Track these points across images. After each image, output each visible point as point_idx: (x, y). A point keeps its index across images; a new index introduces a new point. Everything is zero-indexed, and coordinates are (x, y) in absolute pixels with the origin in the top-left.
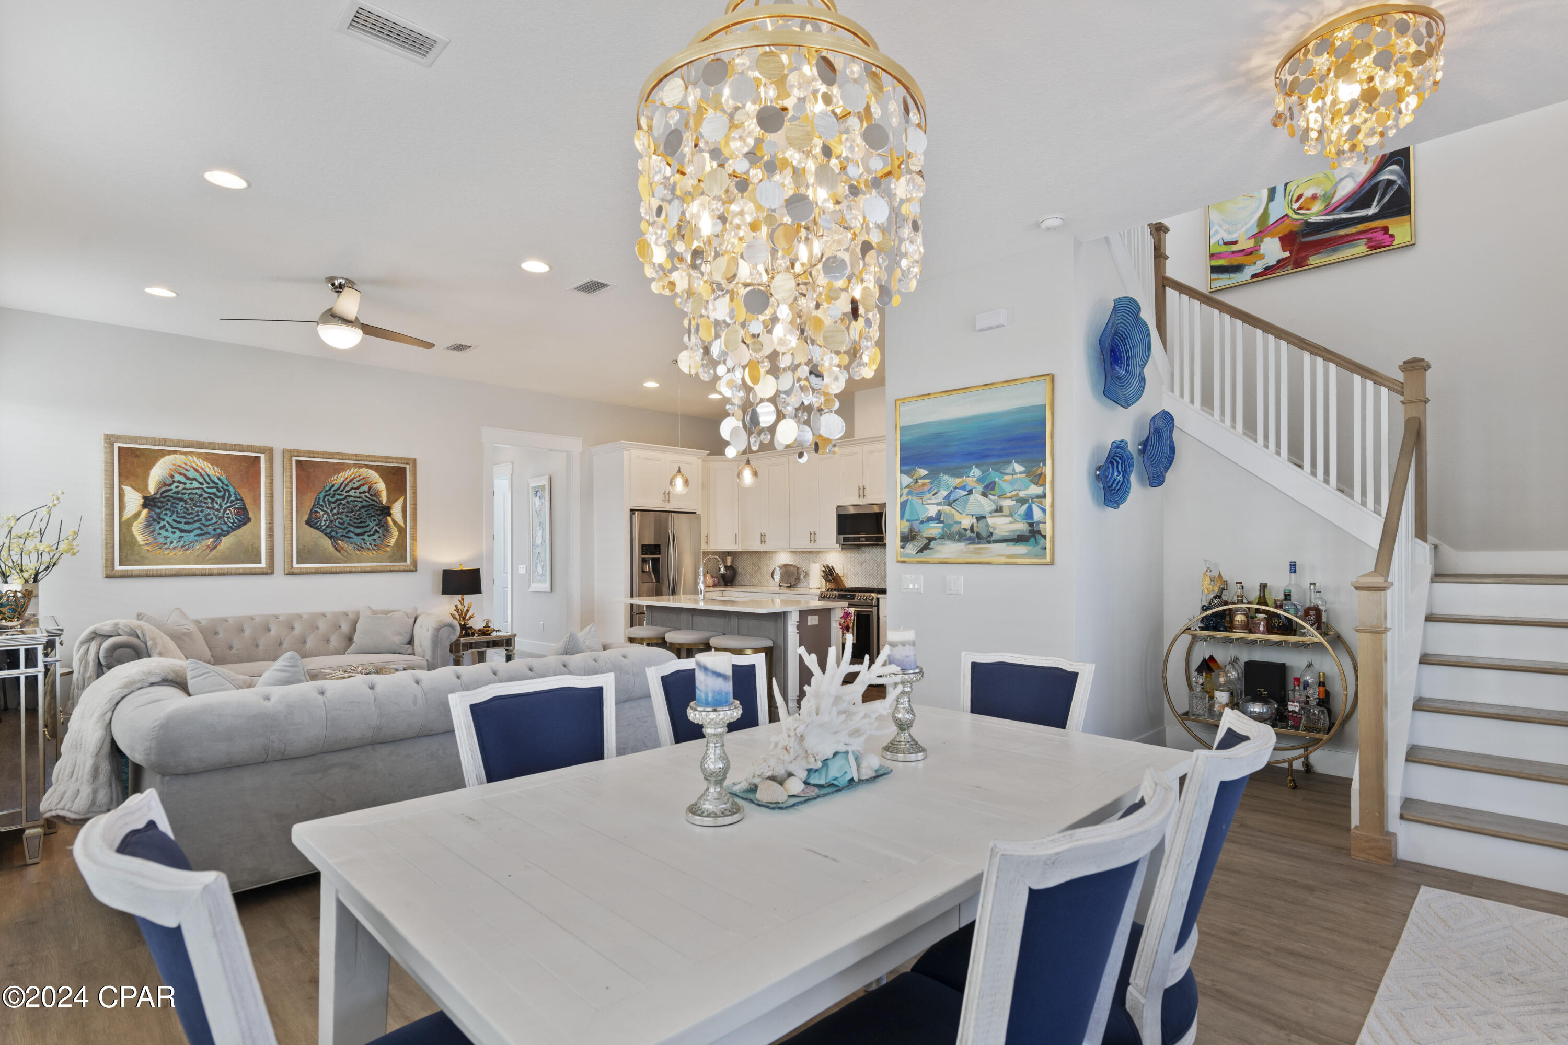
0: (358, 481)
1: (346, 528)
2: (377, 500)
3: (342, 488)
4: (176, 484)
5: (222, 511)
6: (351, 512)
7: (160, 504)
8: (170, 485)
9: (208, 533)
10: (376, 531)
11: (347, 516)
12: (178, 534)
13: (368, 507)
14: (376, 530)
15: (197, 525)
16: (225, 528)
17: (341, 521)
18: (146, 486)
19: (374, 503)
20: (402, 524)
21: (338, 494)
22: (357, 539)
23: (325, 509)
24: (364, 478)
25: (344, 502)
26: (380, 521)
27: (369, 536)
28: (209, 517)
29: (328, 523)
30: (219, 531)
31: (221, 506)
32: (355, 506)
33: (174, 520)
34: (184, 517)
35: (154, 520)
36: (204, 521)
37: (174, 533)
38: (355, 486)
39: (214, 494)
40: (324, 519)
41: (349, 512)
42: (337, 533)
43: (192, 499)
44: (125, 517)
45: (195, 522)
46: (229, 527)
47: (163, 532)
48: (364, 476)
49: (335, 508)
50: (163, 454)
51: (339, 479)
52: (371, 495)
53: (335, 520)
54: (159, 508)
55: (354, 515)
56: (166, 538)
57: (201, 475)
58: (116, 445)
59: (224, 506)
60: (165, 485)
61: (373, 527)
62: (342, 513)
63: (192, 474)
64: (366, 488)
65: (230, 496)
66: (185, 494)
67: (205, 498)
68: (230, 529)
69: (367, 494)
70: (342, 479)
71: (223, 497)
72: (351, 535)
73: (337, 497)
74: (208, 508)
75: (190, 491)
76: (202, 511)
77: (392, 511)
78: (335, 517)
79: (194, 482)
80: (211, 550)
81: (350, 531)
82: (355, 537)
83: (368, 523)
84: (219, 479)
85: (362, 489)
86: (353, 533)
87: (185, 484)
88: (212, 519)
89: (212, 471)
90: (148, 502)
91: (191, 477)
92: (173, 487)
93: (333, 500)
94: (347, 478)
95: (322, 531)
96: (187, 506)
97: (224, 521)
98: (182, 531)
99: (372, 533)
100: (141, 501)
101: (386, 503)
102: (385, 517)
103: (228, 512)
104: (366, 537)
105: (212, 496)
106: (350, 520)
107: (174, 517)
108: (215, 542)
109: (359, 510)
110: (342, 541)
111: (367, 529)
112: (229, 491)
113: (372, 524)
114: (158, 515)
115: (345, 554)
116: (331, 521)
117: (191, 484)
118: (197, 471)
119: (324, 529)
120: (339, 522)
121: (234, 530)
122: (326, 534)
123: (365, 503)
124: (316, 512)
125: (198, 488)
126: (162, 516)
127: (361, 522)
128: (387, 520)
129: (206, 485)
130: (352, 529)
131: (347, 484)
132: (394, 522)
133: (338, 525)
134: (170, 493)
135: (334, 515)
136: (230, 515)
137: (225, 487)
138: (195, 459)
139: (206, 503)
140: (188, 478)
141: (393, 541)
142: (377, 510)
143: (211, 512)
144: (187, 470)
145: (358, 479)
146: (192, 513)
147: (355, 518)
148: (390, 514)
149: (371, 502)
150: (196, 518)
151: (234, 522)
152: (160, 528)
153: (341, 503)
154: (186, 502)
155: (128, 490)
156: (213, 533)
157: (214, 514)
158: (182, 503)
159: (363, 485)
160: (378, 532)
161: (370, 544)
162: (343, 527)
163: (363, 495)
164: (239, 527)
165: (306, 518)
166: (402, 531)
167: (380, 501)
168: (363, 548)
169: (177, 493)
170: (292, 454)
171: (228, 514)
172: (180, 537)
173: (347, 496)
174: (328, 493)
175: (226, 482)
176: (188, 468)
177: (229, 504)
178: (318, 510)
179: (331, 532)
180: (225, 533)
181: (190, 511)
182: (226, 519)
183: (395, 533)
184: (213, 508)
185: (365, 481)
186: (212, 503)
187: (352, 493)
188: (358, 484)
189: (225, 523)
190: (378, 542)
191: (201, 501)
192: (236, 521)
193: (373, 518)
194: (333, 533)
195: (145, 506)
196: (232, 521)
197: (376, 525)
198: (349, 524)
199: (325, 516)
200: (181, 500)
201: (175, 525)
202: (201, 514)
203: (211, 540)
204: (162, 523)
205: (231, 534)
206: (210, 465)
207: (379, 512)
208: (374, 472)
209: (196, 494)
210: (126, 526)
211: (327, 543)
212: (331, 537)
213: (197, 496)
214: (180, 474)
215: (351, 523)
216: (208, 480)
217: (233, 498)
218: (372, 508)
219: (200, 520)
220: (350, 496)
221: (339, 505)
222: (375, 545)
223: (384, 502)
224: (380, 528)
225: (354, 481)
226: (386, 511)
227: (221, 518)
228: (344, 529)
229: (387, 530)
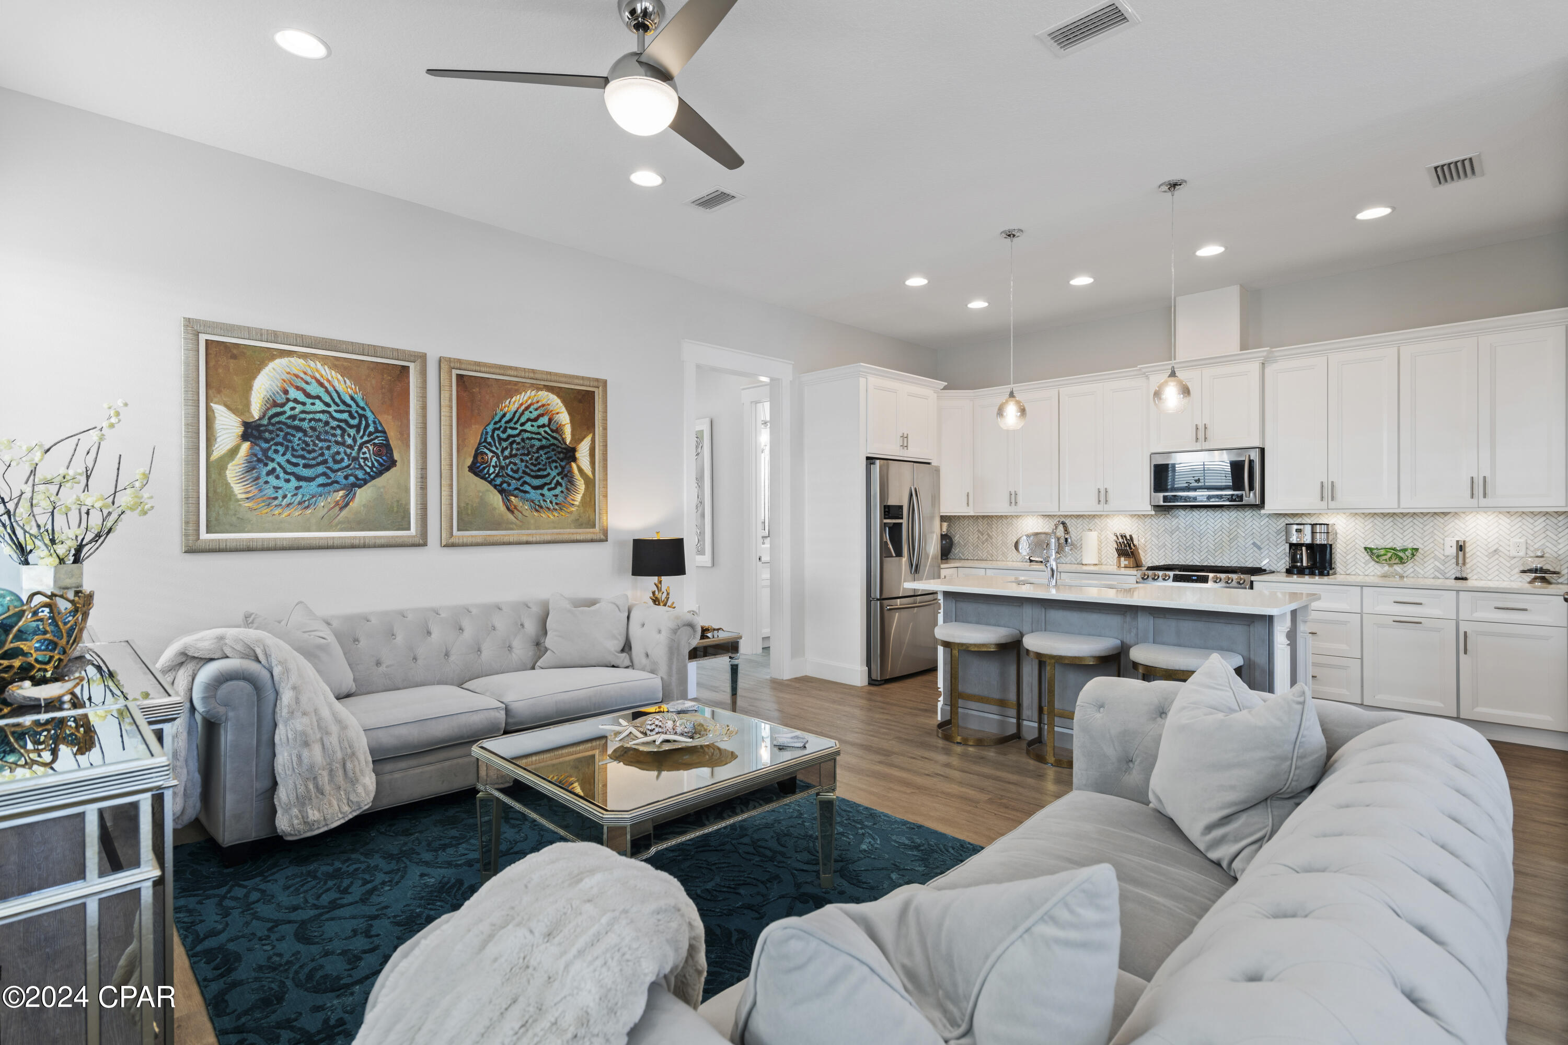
0: (536, 410)
1: (521, 477)
2: (559, 438)
3: (516, 419)
4: (291, 404)
5: (356, 448)
6: (527, 455)
7: (267, 435)
8: (283, 405)
9: (337, 482)
10: (558, 483)
11: (522, 461)
12: (294, 483)
13: (548, 447)
14: (558, 481)
15: (321, 469)
16: (360, 474)
17: (515, 468)
18: (248, 405)
19: (556, 442)
20: (590, 474)
21: (511, 428)
22: (534, 495)
23: (494, 449)
24: (543, 405)
25: (518, 439)
26: (563, 468)
27: (549, 490)
28: (338, 458)
29: (497, 469)
30: (352, 479)
31: (355, 440)
32: (532, 446)
33: (288, 461)
34: (303, 457)
35: (259, 460)
36: (331, 464)
37: (288, 481)
38: (533, 416)
39: (346, 421)
40: (493, 463)
41: (523, 454)
42: (509, 485)
43: (313, 429)
44: (216, 455)
45: (318, 464)
46: (366, 473)
47: (271, 479)
48: (544, 402)
49: (506, 448)
50: (273, 354)
51: (513, 404)
52: (552, 431)
53: (507, 466)
54: (267, 441)
55: (531, 459)
56: (277, 488)
57: (327, 391)
58: (203, 338)
59: (359, 441)
60: (275, 404)
61: (555, 477)
62: (516, 455)
63: (314, 389)
64: (544, 420)
65: (367, 426)
66: (304, 420)
67: (333, 428)
68: (367, 477)
69: (547, 429)
70: (516, 405)
71: (358, 427)
72: (527, 488)
73: (510, 432)
74: (337, 443)
75: (311, 416)
76: (328, 448)
77: (578, 455)
78: (507, 461)
79: (317, 402)
80: (341, 509)
81: (525, 483)
82: (532, 491)
83: (549, 470)
84: (352, 398)
85: (541, 421)
86: (530, 485)
87: (304, 404)
88: (342, 460)
89: (344, 386)
90: (251, 432)
91: (313, 393)
92: (287, 408)
93: (504, 436)
94: (522, 404)
95: (490, 482)
96: (307, 439)
97: (360, 464)
98: (299, 478)
99: (553, 485)
100: (240, 430)
101: (570, 443)
102: (569, 463)
103: (364, 450)
104: (545, 491)
105: (343, 425)
106: (526, 467)
107: (288, 456)
108: (347, 495)
109: (537, 452)
110: (516, 497)
111: (547, 480)
112: (366, 418)
113: (554, 473)
114: (265, 451)
115: (520, 515)
116: (502, 468)
117: (313, 404)
118: (321, 385)
119: (493, 480)
120: (512, 469)
121: (373, 478)
122: (495, 486)
123: (544, 442)
124: (482, 453)
125: (323, 412)
126: (270, 453)
127: (539, 470)
128: (571, 467)
129: (334, 407)
130: (527, 479)
131: (522, 413)
132: (580, 470)
133: (511, 473)
134: (282, 418)
135: (505, 458)
136: (367, 455)
137: (361, 412)
138: (319, 365)
139: (334, 435)
140: (308, 395)
141: (578, 498)
142: (559, 453)
143: (342, 450)
144: (307, 383)
145: (536, 406)
146: (314, 451)
147: (532, 464)
148: (574, 459)
149: (552, 441)
150: (320, 459)
151: (373, 463)
152: (268, 474)
153: (514, 441)
154: (305, 434)
155: (220, 410)
156: (344, 481)
157: (345, 453)
158: (300, 435)
159: (542, 415)
160: (561, 485)
161: (551, 502)
162: (516, 476)
163: (542, 430)
164: (380, 473)
165: (469, 461)
166: (590, 483)
167: (563, 439)
168: (541, 507)
169: (293, 417)
170: (452, 365)
171: (365, 453)
172: (297, 488)
173: (522, 431)
174: (498, 426)
175: (362, 404)
176: (308, 379)
177: (366, 438)
178: (485, 450)
179: (502, 483)
180: (361, 483)
181: (311, 447)
182: (362, 461)
183: (581, 485)
184: (343, 444)
185: (544, 410)
186: (342, 436)
187: (528, 426)
188: (535, 414)
189: (361, 467)
190: (560, 499)
191: (327, 433)
192: (376, 464)
193: (554, 464)
194: (505, 485)
195: (245, 437)
196: (370, 464)
197: (558, 474)
198: (524, 472)
199: (495, 459)
200: (299, 429)
201: (289, 468)
202: (326, 452)
203: (341, 493)
204: (271, 465)
205: (369, 484)
206: (339, 377)
207: (561, 456)
208: (555, 397)
209: (320, 420)
210: (217, 469)
211: (496, 499)
212: (502, 491)
213: (321, 424)
214: (298, 388)
215: (527, 470)
216: (337, 400)
217: (371, 429)
218: (553, 450)
219: (325, 462)
220: (526, 431)
221: (511, 443)
222: (557, 504)
223: (568, 441)
224: (562, 478)
225: (531, 409)
226: (570, 454)
227: (355, 459)
228: (518, 480)
229: (571, 482)
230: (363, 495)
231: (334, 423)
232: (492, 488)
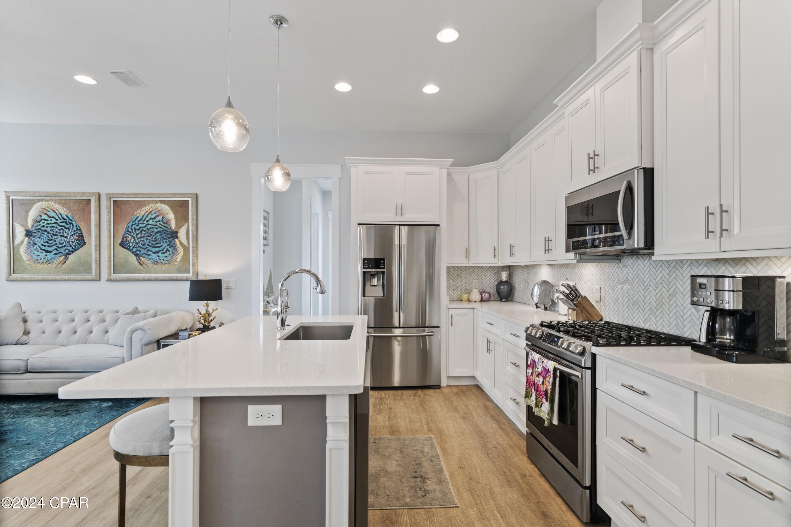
0: (155, 213)
1: (147, 248)
2: (168, 227)
3: (144, 219)
4: (43, 221)
5: (69, 237)
6: (150, 236)
7: (34, 234)
8: (40, 222)
9: (61, 253)
11: (147, 239)
12: (44, 253)
13: (161, 232)
14: (167, 249)
15: (55, 247)
16: (71, 249)
17: (143, 243)
19: (166, 229)
20: (186, 245)
21: (141, 224)
22: (154, 256)
23: (132, 234)
24: (159, 211)
25: (145, 229)
26: (170, 242)
27: (162, 253)
28: (61, 242)
29: (134, 244)
30: (67, 251)
31: (68, 235)
32: (153, 232)
33: (42, 245)
34: (48, 242)
35: (31, 245)
37: (42, 253)
38: (153, 217)
39: (64, 226)
40: (132, 241)
41: (148, 236)
42: (140, 251)
43: (52, 230)
44: (16, 243)
45: (54, 245)
46: (73, 248)
47: (36, 252)
48: (159, 209)
49: (139, 233)
51: (142, 212)
52: (164, 223)
53: (139, 242)
54: (34, 237)
55: (152, 238)
56: (38, 256)
57: (57, 214)
58: (11, 198)
59: (70, 234)
60: (37, 222)
61: (165, 247)
62: (144, 237)
63: (52, 214)
64: (160, 218)
65: (73, 227)
67: (59, 230)
68: (73, 250)
69: (161, 223)
70: (144, 212)
71: (69, 228)
72: (150, 253)
73: (140, 225)
75: (50, 225)
76: (57, 238)
77: (179, 235)
78: (139, 240)
79: (53, 219)
80: (63, 264)
81: (149, 250)
82: (153, 254)
83: (162, 243)
84: (67, 216)
85: (157, 219)
86: (151, 251)
87: (48, 220)
88: (63, 243)
89: (63, 211)
90: (28, 233)
91: (51, 216)
93: (137, 228)
94: (147, 211)
95: (130, 251)
96: (49, 235)
97: (70, 245)
98: (46, 251)
99: (164, 251)
100: (24, 233)
101: (174, 229)
102: (174, 239)
103: (72, 238)
104: (160, 254)
105: (63, 228)
106: (149, 242)
107: (42, 242)
108: (65, 258)
109: (156, 235)
110: (144, 257)
111: (161, 248)
112: (73, 225)
113: (165, 245)
114: (33, 241)
115: (146, 267)
116: (136, 243)
117: (51, 220)
118: (54, 212)
119: (132, 249)
120: (142, 244)
121: (76, 250)
122: (133, 253)
123: (159, 229)
124: (126, 237)
125: (55, 223)
126: (35, 242)
127: (157, 244)
128: (175, 241)
129: (59, 221)
130: (150, 248)
131: (147, 216)
132: (181, 243)
133: (141, 246)
134: (40, 227)
135: (138, 238)
136: (73, 241)
137: (70, 222)
138: (53, 203)
139: (60, 233)
140: (49, 217)
141: (179, 257)
142: (168, 234)
143: (63, 238)
144: (49, 212)
145: (155, 211)
146: (51, 240)
147: (153, 241)
148: (177, 237)
149: (164, 228)
150: (54, 243)
151: (75, 244)
152: (35, 250)
153: (143, 230)
154: (48, 233)
155: (17, 225)
156: (64, 252)
157: (64, 240)
158: (46, 233)
159: (158, 216)
160: (169, 251)
161: (163, 260)
162: (144, 247)
163: (158, 223)
164: (79, 248)
165: (120, 241)
166: (186, 249)
167: (170, 227)
168: (158, 262)
169: (44, 226)
170: (110, 196)
171: (72, 240)
172: (45, 256)
173: (147, 224)
174: (134, 223)
175: (71, 218)
176: (49, 210)
177: (73, 233)
178: (128, 235)
179: (136, 251)
180: (71, 253)
181: (51, 238)
182: (71, 243)
183: (181, 250)
184: (63, 236)
185: (160, 213)
186: (63, 233)
187: (150, 222)
188: (154, 215)
189: (71, 246)
190: (169, 258)
191: (57, 232)
192: (77, 244)
193: (165, 240)
194: (138, 252)
195: (26, 236)
196: (74, 244)
197: (168, 245)
198: (148, 245)
199: (133, 239)
200: (46, 231)
201: (42, 247)
202: (56, 240)
203: (63, 257)
204: (36, 247)
205: (74, 253)
206: (61, 207)
207: (169, 236)
208: (166, 206)
209: (53, 227)
210: (16, 249)
211: (133, 258)
212: (136, 255)
213: (54, 228)
214: (45, 214)
215: (150, 244)
216: (61, 218)
217: (75, 229)
218: (165, 233)
219: (56, 244)
220: (149, 224)
221: (141, 231)
222: (167, 261)
223: (173, 228)
224: (170, 247)
225: (152, 213)
226: (174, 235)
227: (69, 242)
228: (145, 249)
229: (175, 249)
230: (72, 258)
231: (60, 228)
232: (131, 253)
